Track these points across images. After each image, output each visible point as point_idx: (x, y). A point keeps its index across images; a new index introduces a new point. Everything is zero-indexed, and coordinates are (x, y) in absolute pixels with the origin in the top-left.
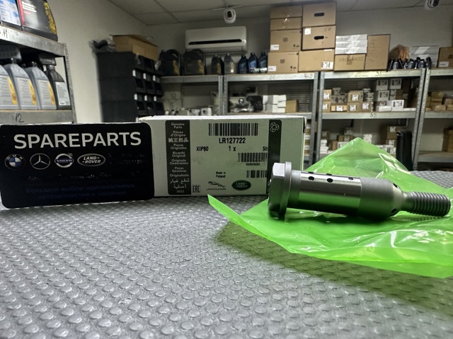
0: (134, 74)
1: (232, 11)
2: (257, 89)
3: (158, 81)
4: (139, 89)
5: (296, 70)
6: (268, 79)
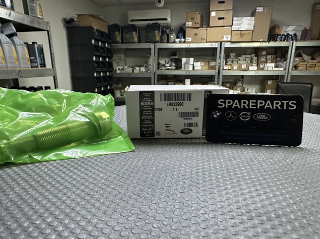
3: (109, 47)
4: (96, 53)
5: (205, 41)
6: (186, 47)
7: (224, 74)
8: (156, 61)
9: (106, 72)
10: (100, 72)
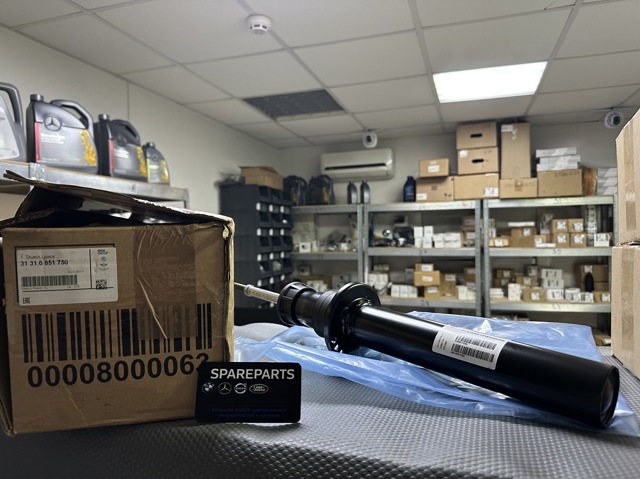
0: (258, 207)
1: (371, 135)
2: (406, 218)
3: (288, 212)
4: (263, 224)
5: (452, 198)
6: (417, 209)
7: (492, 255)
8: (366, 233)
9: (280, 253)
10: (268, 254)
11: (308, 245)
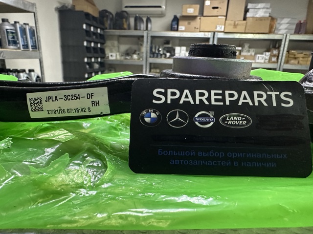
2: (171, 42)
3: (102, 33)
6: (179, 36)
8: (149, 49)
10: (91, 58)
11: (114, 54)
